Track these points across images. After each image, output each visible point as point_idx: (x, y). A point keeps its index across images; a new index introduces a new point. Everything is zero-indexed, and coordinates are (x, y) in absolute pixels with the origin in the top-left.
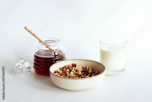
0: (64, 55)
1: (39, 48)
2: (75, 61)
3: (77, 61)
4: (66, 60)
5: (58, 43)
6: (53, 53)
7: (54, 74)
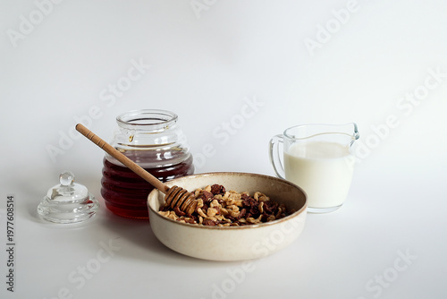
0: (191, 159)
1: (119, 138)
2: (220, 177)
3: (226, 177)
4: (195, 173)
5: (173, 125)
6: (159, 155)
7: (160, 213)
